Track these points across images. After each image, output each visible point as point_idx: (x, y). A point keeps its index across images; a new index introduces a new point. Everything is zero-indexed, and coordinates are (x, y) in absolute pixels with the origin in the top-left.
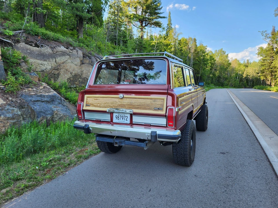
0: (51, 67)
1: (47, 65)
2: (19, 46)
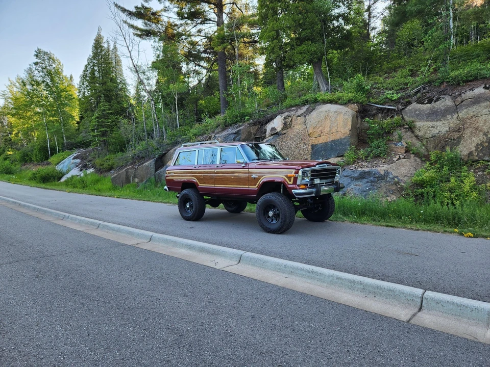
0: (448, 129)
1: (441, 127)
2: (408, 108)
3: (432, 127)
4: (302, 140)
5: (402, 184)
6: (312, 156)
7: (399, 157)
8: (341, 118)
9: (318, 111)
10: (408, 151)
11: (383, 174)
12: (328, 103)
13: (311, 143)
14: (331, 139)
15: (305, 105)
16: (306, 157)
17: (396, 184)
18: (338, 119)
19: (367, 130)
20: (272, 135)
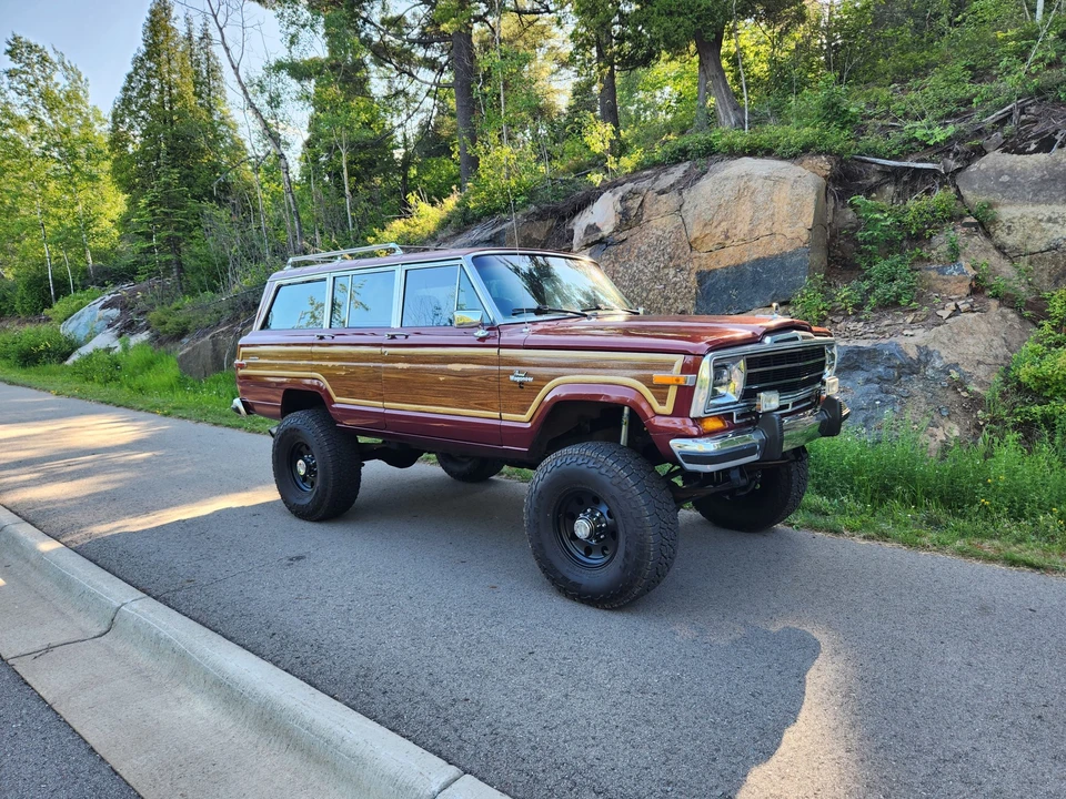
2: (974, 168)
3: (1049, 220)
4: (671, 258)
5: (973, 387)
6: (700, 303)
7: (957, 306)
8: (784, 195)
9: (718, 176)
10: (977, 288)
11: (915, 357)
12: (745, 155)
13: (695, 266)
14: (755, 256)
15: (680, 162)
16: (681, 307)
17: (955, 388)
18: (775, 198)
19: (856, 229)
20: (588, 245)
